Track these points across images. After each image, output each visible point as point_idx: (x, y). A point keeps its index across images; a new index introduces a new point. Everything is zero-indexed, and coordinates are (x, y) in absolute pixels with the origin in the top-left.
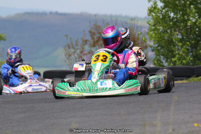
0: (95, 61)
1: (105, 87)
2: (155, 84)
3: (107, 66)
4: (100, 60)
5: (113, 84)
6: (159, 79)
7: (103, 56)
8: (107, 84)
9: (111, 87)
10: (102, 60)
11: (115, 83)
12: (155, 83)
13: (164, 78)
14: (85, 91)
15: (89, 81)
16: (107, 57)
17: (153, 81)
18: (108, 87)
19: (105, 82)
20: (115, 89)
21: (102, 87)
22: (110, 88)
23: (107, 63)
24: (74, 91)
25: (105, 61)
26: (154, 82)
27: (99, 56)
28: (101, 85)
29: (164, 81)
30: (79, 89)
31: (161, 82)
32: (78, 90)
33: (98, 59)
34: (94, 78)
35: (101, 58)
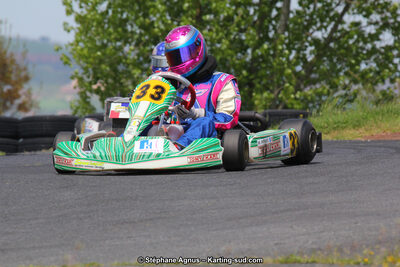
0: (138, 97)
1: (148, 151)
2: (264, 148)
3: (162, 109)
4: (148, 95)
5: (166, 146)
6: (276, 138)
7: (157, 87)
8: (153, 145)
9: (161, 151)
10: (152, 97)
11: (171, 143)
12: (266, 146)
13: (291, 135)
14: (107, 159)
15: (120, 138)
16: (163, 90)
17: (260, 143)
18: (155, 153)
19: (150, 141)
20: (168, 157)
21: (143, 151)
22: (158, 155)
23: (161, 104)
24: (88, 159)
25: (159, 98)
26: (262, 144)
27: (148, 86)
28: (142, 147)
29: (290, 143)
30: (98, 154)
31: (282, 144)
32: (95, 157)
33: (144, 93)
34: (129, 132)
35: (152, 91)
